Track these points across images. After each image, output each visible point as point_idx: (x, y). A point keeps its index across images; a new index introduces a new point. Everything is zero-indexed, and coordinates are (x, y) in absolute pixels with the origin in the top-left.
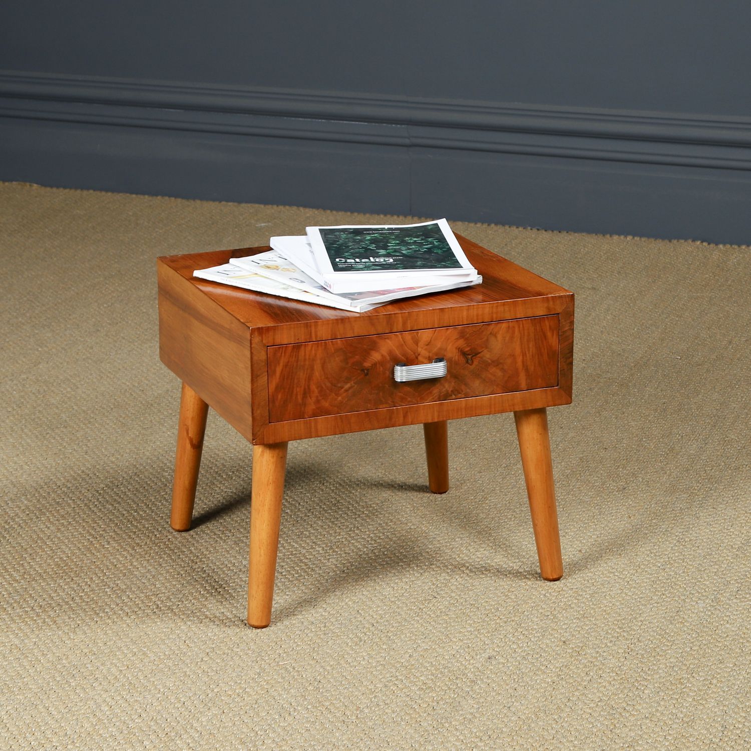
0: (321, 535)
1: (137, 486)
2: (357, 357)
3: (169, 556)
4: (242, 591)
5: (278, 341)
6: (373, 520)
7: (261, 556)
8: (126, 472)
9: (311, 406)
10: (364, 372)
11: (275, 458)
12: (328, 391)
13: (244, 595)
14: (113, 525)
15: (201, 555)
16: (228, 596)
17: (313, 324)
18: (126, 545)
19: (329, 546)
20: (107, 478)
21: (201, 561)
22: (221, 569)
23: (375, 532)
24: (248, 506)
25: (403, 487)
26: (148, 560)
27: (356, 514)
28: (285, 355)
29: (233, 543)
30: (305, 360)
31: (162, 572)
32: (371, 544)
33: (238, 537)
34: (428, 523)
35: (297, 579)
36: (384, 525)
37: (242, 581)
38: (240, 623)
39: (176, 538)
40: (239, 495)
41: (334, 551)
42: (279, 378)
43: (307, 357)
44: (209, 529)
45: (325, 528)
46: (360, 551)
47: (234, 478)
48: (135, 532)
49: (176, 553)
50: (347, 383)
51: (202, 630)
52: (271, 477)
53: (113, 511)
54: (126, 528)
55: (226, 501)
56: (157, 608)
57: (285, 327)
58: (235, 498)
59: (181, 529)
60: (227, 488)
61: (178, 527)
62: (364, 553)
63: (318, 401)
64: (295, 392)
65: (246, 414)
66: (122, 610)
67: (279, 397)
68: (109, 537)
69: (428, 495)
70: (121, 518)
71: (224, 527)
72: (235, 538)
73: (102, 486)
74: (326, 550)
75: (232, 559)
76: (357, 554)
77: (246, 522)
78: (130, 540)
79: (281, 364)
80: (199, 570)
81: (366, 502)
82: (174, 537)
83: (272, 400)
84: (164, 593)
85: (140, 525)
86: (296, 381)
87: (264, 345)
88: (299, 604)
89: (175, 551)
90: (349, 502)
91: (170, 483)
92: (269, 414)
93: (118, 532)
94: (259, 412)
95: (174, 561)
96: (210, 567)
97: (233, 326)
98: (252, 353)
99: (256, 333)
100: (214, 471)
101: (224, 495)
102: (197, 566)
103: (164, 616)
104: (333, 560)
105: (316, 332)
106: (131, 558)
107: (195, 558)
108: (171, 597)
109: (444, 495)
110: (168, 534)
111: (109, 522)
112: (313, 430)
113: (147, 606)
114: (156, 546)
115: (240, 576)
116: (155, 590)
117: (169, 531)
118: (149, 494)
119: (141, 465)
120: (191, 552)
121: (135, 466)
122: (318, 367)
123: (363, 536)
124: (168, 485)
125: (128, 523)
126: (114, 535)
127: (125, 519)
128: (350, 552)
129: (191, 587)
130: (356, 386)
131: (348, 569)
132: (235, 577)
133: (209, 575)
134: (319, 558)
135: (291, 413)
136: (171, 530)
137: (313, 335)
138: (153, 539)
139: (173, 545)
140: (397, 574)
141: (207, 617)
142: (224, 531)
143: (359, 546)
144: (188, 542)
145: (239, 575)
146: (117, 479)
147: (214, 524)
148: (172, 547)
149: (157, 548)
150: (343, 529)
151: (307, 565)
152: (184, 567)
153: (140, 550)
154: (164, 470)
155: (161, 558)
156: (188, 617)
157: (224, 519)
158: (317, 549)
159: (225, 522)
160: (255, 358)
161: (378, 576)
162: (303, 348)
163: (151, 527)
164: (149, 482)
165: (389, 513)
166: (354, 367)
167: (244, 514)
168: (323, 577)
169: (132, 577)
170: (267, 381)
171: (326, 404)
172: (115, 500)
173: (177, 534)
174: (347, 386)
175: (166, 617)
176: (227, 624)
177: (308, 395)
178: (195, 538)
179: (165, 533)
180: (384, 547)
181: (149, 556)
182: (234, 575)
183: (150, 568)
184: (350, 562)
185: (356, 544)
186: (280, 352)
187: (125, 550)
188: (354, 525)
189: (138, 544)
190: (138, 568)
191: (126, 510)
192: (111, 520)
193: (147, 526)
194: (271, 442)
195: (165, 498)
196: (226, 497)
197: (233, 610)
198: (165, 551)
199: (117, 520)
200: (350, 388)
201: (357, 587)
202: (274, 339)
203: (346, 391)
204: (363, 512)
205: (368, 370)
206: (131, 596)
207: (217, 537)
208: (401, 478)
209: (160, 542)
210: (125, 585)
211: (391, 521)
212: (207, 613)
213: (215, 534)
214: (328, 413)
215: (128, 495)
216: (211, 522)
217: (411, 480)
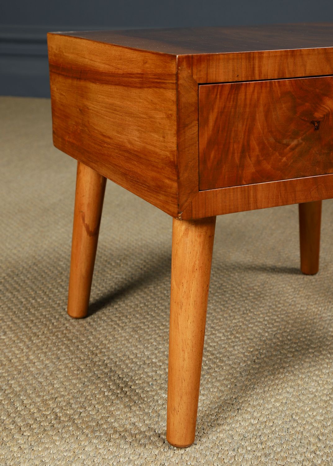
0: (217, 319)
1: (36, 275)
2: (307, 104)
3: (67, 347)
4: (151, 391)
5: (213, 77)
6: (261, 302)
7: (184, 360)
8: (26, 263)
9: (250, 169)
10: (314, 124)
11: (202, 237)
12: (270, 149)
13: (153, 396)
14: (11, 314)
15: (100, 345)
16: (136, 398)
17: (257, 55)
18: (23, 335)
19: (228, 332)
20: (8, 268)
21: (101, 352)
22: (124, 361)
23: (268, 314)
24: (139, 291)
25: (274, 270)
26: (46, 353)
27: (243, 297)
28: (220, 97)
29: (131, 330)
30: (245, 105)
31: (60, 367)
32: (270, 328)
33: (135, 324)
34: (316, 304)
35: (208, 373)
36: (274, 307)
37: (148, 376)
38: (156, 439)
39: (74, 326)
40: (129, 281)
41: (235, 337)
42: (213, 130)
43: (248, 102)
44: (106, 316)
45: (219, 312)
46: (263, 336)
47: (122, 265)
48: (32, 321)
49: (75, 343)
50: (293, 139)
51: (112, 453)
52: (197, 262)
53: (12, 299)
54: (24, 317)
55: (119, 287)
56: (56, 419)
57: (221, 56)
58: (126, 284)
59: (78, 316)
60: (117, 274)
61: (75, 314)
62: (267, 339)
63: (258, 163)
64: (232, 149)
65: (167, 181)
66: (14, 422)
67: (212, 155)
68: (6, 327)
69: (301, 276)
70: (19, 306)
71: (120, 313)
72: (132, 324)
73: (4, 275)
74: (228, 336)
75: (133, 349)
76: (261, 340)
77: (141, 307)
78: (27, 330)
79: (216, 110)
80: (100, 363)
81: (247, 285)
82: (71, 324)
83: (203, 160)
84: (63, 396)
85: (38, 313)
86: (233, 134)
87: (195, 81)
88: (220, 407)
89: (74, 341)
90: (232, 285)
91: (65, 271)
92: (199, 178)
93: (15, 321)
94: (186, 175)
95: (73, 353)
96: (112, 359)
97: (147, 65)
98: (178, 93)
99: (185, 64)
100: (104, 260)
101: (115, 281)
102: (97, 359)
103: (64, 431)
104: (239, 348)
105: (260, 67)
106: (27, 350)
107: (95, 349)
108: (72, 401)
109: (316, 276)
110: (65, 322)
111: (7, 310)
112: (252, 200)
113: (44, 415)
114: (54, 335)
115: (146, 370)
116: (53, 392)
117: (66, 319)
118: (46, 281)
119: (39, 256)
120: (90, 342)
121: (34, 257)
122: (260, 116)
123: (258, 320)
124: (64, 272)
125: (26, 311)
126: (12, 324)
127: (23, 307)
128: (252, 337)
129: (94, 387)
130: (304, 143)
131: (258, 358)
132: (140, 372)
133: (111, 371)
134: (223, 346)
135: (226, 177)
136: (69, 318)
137: (257, 72)
138: (50, 328)
139: (71, 334)
140: (312, 363)
141: (116, 432)
142: (120, 317)
143: (259, 331)
144: (85, 330)
145: (144, 368)
146: (17, 269)
147: (109, 310)
148: (70, 336)
149: (54, 338)
150: (236, 312)
151: (213, 354)
152: (84, 360)
153: (37, 341)
154: (59, 260)
155: (59, 349)
156: (93, 431)
157: (119, 305)
158: (218, 335)
159: (120, 307)
160: (183, 100)
161: (294, 366)
162: (243, 89)
163: (48, 314)
164: (46, 271)
165: (274, 295)
166: (303, 118)
167: (137, 299)
168: (235, 369)
169: (27, 374)
170: (197, 133)
171: (267, 166)
172: (15, 288)
173: (74, 322)
174: (295, 142)
175: (66, 432)
176: (142, 441)
177: (247, 154)
178: (93, 325)
179: (62, 320)
180: (285, 332)
181: (47, 348)
182: (138, 370)
183: (47, 362)
184: (257, 350)
185: (254, 328)
186: (215, 94)
187: (22, 341)
188: (245, 307)
189: (35, 334)
190: (34, 363)
191: (24, 298)
192: (9, 308)
193: (44, 313)
194: (201, 216)
195: (61, 285)
196: (117, 283)
197: (145, 418)
198: (62, 341)
199: (15, 308)
200: (297, 146)
201: (277, 381)
202: (207, 74)
203: (293, 149)
204: (249, 294)
205: (319, 122)
206: (25, 402)
207: (115, 324)
208: (270, 262)
209: (57, 331)
210: (20, 386)
211: (280, 303)
212: (116, 425)
213: (112, 321)
214: (270, 178)
215: (27, 283)
216: (106, 308)
217: (280, 264)
